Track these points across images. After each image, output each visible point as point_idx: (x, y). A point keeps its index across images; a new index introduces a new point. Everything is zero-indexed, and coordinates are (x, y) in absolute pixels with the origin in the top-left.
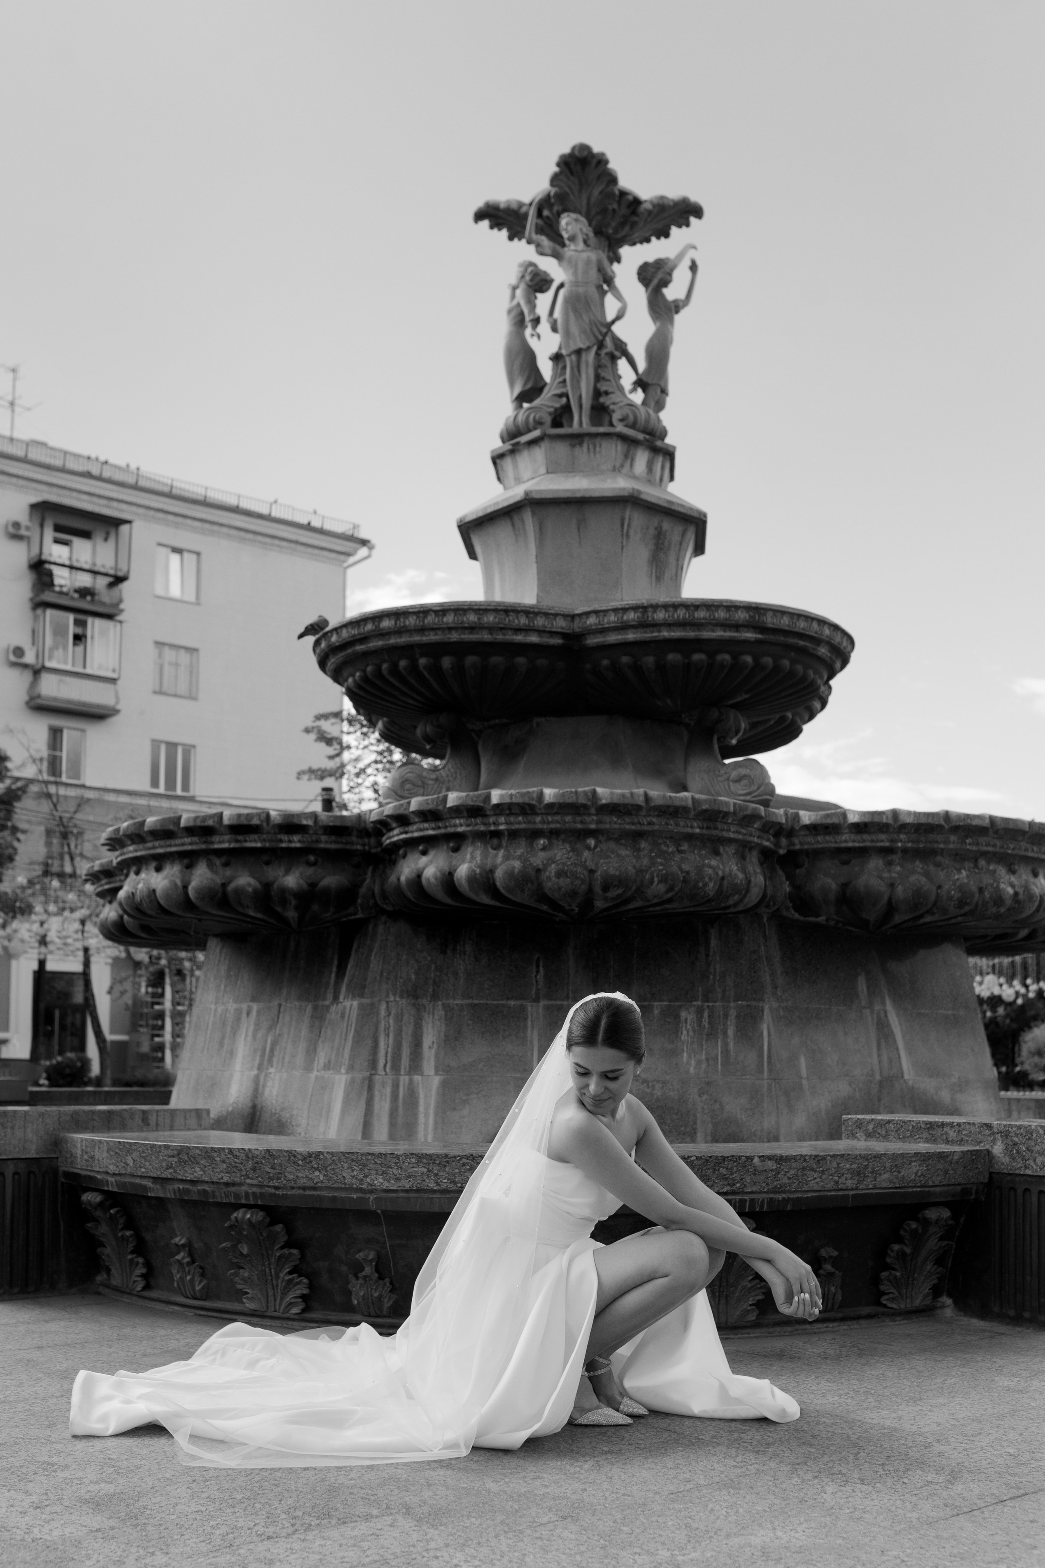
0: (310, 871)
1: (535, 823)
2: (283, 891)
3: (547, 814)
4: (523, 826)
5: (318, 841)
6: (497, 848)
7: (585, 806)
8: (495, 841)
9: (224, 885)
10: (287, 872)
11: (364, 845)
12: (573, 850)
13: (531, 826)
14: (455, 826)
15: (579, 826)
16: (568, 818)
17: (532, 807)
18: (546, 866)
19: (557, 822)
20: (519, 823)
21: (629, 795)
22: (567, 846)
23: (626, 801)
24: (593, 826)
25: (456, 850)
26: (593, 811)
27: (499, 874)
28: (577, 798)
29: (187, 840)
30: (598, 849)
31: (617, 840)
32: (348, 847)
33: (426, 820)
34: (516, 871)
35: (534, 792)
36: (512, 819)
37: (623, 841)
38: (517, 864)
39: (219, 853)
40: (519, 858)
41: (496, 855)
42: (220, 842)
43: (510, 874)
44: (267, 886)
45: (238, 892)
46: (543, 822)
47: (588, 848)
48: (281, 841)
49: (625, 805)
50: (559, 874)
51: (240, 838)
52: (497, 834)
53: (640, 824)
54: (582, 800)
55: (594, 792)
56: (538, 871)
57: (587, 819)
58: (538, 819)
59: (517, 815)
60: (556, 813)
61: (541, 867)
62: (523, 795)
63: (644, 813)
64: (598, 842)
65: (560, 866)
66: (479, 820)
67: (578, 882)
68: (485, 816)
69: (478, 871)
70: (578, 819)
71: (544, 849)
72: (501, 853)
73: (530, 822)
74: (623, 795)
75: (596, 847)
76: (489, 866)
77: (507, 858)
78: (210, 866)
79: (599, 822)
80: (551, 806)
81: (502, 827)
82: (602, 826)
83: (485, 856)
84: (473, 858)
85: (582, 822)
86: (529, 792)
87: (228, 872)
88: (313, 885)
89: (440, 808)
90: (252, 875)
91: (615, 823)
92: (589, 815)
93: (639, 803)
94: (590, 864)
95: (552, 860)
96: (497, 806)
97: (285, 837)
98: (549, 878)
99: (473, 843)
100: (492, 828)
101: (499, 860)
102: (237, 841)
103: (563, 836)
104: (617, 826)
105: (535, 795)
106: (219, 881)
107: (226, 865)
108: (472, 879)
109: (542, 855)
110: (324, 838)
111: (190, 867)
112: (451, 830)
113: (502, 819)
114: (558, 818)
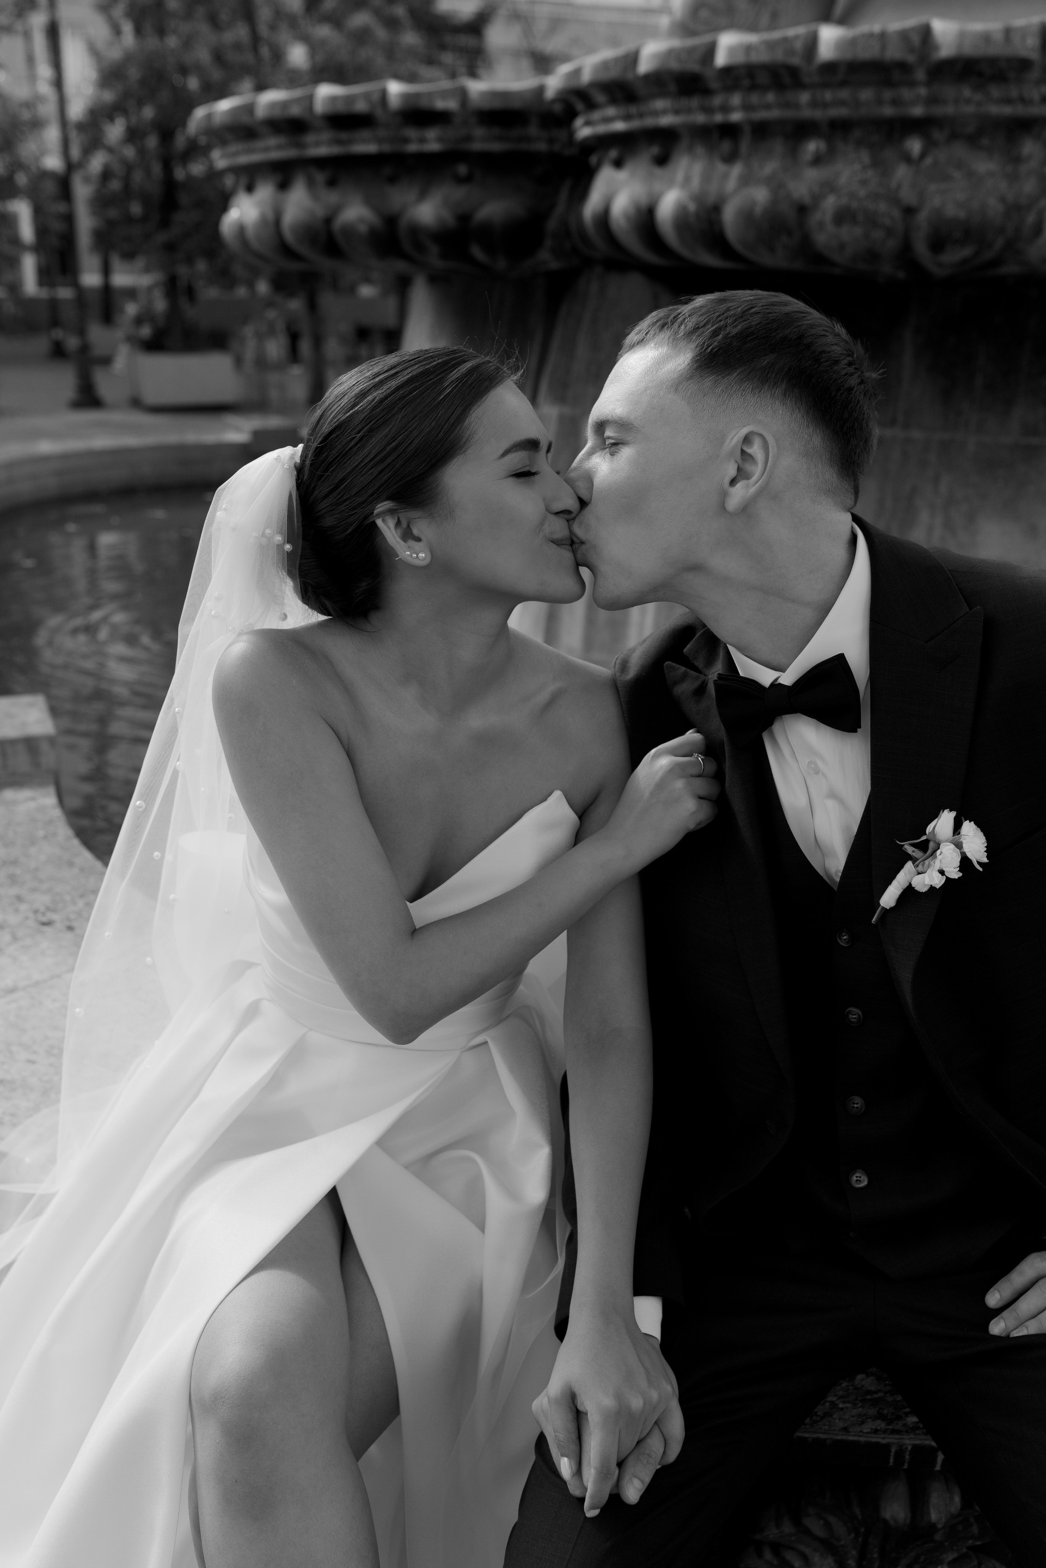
0: (458, 193)
1: (797, 106)
2: (416, 231)
3: (825, 85)
4: (774, 114)
5: (468, 139)
6: (730, 159)
7: (903, 67)
8: (726, 146)
9: (328, 221)
10: (423, 195)
11: (551, 141)
12: (876, 163)
13: (789, 114)
14: (656, 114)
15: (888, 111)
16: (866, 95)
17: (793, 72)
18: (817, 199)
19: (842, 103)
20: (768, 107)
21: (999, 37)
22: (865, 156)
23: (993, 51)
24: (918, 111)
25: (662, 161)
26: (920, 75)
27: (729, 215)
28: (883, 48)
29: (272, 141)
30: (929, 161)
31: (972, 140)
32: (524, 146)
33: (613, 101)
34: (758, 210)
35: (796, 37)
36: (755, 98)
37: (985, 141)
38: (760, 195)
39: (321, 163)
40: (769, 181)
41: (726, 177)
42: (318, 144)
43: (747, 216)
44: (391, 221)
45: (349, 231)
46: (814, 104)
47: (907, 158)
48: (406, 141)
49: (993, 61)
50: (843, 216)
51: (344, 136)
52: (729, 131)
53: (1023, 100)
54: (894, 53)
55: (926, 32)
56: (802, 210)
57: (906, 93)
58: (805, 97)
59: (764, 89)
60: (843, 84)
61: (807, 200)
62: (771, 45)
63: (1035, 74)
64: (930, 145)
65: (844, 201)
66: (695, 102)
67: (878, 234)
68: (707, 92)
69: (692, 207)
70: (888, 94)
71: (817, 161)
72: (736, 170)
73: (787, 105)
74: (986, 38)
75: (923, 155)
76: (711, 199)
77: (746, 181)
78: (311, 184)
79: (932, 100)
80: (830, 67)
81: (736, 117)
82: (939, 111)
83: (706, 178)
84: (687, 180)
85: (895, 102)
86: (785, 40)
87: (332, 197)
88: (464, 218)
89: (630, 76)
90: (368, 202)
91: (968, 101)
92: (912, 84)
93: (1023, 53)
94: (908, 196)
95: (829, 187)
96: (727, 71)
97: (412, 133)
98: (821, 225)
99: (690, 149)
100: (718, 118)
101: (731, 184)
102: (339, 142)
103: (857, 133)
104: (970, 109)
105: (799, 45)
106: (320, 212)
107: (332, 183)
108: (682, 220)
109: (812, 175)
110: (479, 132)
111: (284, 186)
112: (649, 122)
113: (736, 99)
114: (844, 94)
